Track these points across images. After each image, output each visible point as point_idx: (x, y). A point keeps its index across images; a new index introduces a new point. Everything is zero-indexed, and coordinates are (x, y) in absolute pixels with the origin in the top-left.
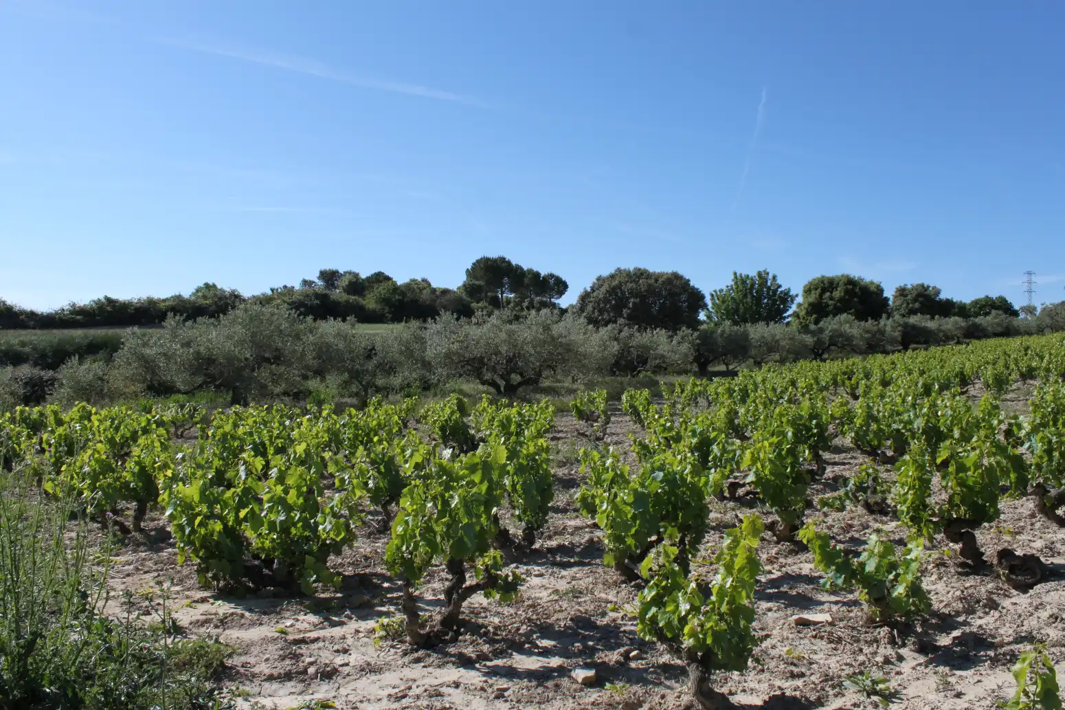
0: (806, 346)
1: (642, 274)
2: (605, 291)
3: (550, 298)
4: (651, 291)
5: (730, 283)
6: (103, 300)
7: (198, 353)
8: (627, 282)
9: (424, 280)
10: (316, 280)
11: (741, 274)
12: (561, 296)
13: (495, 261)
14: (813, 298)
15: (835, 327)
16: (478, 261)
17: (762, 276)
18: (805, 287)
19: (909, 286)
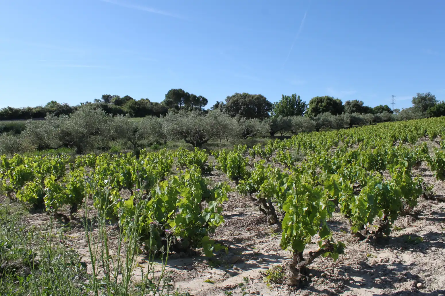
0: (313, 126)
1: (246, 95)
2: (231, 103)
3: (200, 106)
4: (251, 102)
5: (281, 99)
6: (7, 108)
7: (63, 131)
8: (240, 99)
9: (147, 99)
10: (101, 99)
11: (285, 96)
12: (205, 106)
13: (177, 91)
14: (314, 105)
15: (324, 117)
16: (170, 91)
17: (294, 96)
18: (310, 101)
19: (351, 101)
